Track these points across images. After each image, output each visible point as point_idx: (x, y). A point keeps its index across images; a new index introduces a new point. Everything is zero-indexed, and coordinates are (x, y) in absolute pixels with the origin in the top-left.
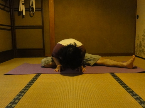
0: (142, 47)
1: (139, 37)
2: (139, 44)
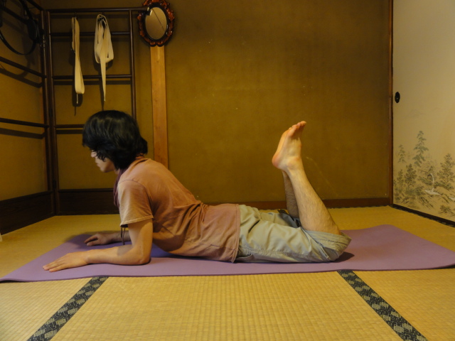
0: (416, 180)
1: (404, 152)
2: (405, 172)
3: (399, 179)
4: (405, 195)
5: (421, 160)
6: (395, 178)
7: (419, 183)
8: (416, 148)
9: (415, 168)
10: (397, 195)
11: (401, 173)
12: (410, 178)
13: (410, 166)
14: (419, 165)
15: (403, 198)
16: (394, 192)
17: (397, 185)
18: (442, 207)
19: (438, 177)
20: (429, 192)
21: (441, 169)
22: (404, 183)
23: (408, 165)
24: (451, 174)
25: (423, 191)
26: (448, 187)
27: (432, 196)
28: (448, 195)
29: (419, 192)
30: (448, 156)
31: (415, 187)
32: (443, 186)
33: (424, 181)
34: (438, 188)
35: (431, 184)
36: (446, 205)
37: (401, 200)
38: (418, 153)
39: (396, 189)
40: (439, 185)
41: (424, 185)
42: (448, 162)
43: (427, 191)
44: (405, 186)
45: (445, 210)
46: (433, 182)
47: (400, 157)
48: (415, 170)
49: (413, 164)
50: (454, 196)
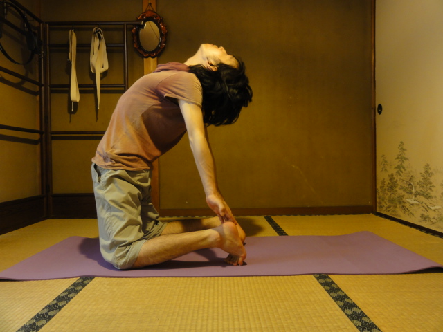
0: (397, 189)
1: (386, 162)
2: (387, 181)
3: (382, 187)
5: (402, 170)
6: (378, 186)
7: (400, 192)
9: (397, 177)
10: (380, 203)
11: (383, 182)
12: (392, 187)
13: (392, 175)
14: (400, 175)
15: (386, 206)
16: (378, 200)
17: (380, 194)
18: (422, 216)
19: (418, 186)
20: (409, 200)
21: (421, 179)
22: (386, 192)
23: (390, 174)
24: (430, 183)
25: (404, 199)
26: (428, 197)
27: (412, 205)
28: (428, 204)
29: (400, 201)
30: (427, 166)
31: (396, 197)
32: (423, 195)
33: (405, 190)
34: (418, 196)
35: (411, 193)
36: (426, 214)
37: (384, 208)
38: (400, 163)
39: (379, 198)
40: (419, 194)
41: (404, 193)
42: (427, 172)
43: (407, 200)
44: (388, 195)
45: (425, 218)
46: (414, 191)
47: (382, 166)
48: (396, 179)
49: (395, 173)
50: (434, 206)
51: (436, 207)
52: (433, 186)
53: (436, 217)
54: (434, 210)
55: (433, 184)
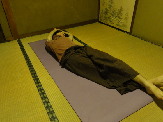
2: (104, 10)
3: (102, 12)
4: (104, 19)
5: (111, 7)
6: (100, 11)
7: (109, 15)
8: (110, 2)
9: (108, 9)
10: (101, 18)
11: (103, 10)
12: (106, 12)
13: (107, 8)
14: (110, 9)
15: (103, 19)
16: (100, 17)
17: (101, 14)
18: (117, 24)
19: (117, 14)
20: (113, 18)
21: (118, 11)
22: (104, 14)
23: (106, 8)
24: (122, 13)
25: (111, 18)
26: (120, 18)
27: (114, 20)
28: (119, 20)
29: (109, 18)
30: (121, 7)
31: (108, 16)
32: (118, 17)
33: (111, 14)
34: (116, 18)
35: (114, 16)
36: (118, 24)
37: (102, 20)
38: (110, 4)
39: (100, 16)
40: (117, 17)
41: (111, 16)
42: (121, 9)
43: (112, 18)
44: (104, 15)
45: (117, 25)
46: (115, 15)
47: (103, 4)
48: (108, 10)
49: (108, 8)
50: (122, 21)
51: (122, 22)
52: (122, 15)
53: (122, 25)
54: (122, 23)
55: (123, 14)
